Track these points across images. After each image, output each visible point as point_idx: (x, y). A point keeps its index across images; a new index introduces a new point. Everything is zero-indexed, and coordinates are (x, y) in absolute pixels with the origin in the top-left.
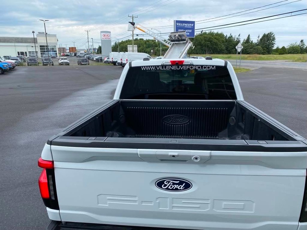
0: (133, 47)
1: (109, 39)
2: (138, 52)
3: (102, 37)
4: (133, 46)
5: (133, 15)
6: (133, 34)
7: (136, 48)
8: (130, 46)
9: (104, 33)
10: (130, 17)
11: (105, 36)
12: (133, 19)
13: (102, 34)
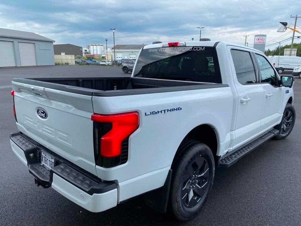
0: (291, 51)
1: (263, 42)
2: (297, 56)
3: (256, 41)
4: (292, 49)
5: (297, 15)
6: (294, 36)
7: (294, 52)
8: (287, 49)
9: (258, 37)
10: (293, 17)
11: (259, 39)
12: (296, 19)
13: (257, 38)
